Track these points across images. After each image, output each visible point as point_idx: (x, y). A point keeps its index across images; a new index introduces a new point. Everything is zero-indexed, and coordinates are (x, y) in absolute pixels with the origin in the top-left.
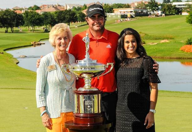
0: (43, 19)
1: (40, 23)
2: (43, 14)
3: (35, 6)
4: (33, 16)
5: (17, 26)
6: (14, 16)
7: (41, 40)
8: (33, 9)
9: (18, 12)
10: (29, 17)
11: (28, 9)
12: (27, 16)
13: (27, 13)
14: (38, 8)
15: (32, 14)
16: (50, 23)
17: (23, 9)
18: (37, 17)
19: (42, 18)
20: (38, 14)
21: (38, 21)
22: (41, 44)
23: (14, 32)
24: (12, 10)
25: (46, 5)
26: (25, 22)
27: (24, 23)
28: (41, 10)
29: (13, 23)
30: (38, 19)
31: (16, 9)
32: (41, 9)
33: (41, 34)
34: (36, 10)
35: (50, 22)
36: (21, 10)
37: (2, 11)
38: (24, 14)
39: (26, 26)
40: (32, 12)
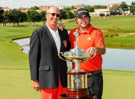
0: (41, 16)
1: (39, 20)
2: (41, 13)
3: (35, 7)
4: (34, 14)
5: (22, 21)
6: (19, 14)
8: (34, 9)
9: (23, 11)
10: (31, 15)
11: (30, 9)
12: (29, 14)
13: (29, 12)
14: (37, 8)
15: (33, 13)
17: (26, 9)
18: (36, 15)
19: (40, 15)
20: (37, 13)
21: (37, 18)
23: (19, 26)
24: (18, 10)
25: (43, 6)
26: (28, 19)
27: (27, 19)
29: (19, 19)
30: (38, 16)
31: (21, 9)
32: (40, 9)
36: (25, 9)
37: (10, 10)
38: (27, 13)
39: (29, 22)
40: (33, 11)
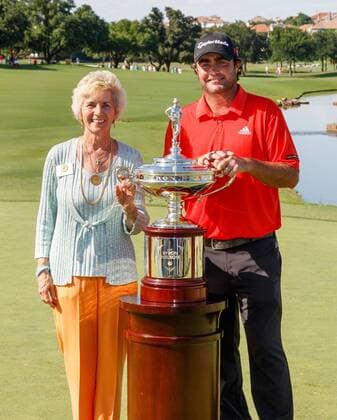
0: (315, 45)
1: (307, 55)
2: (316, 35)
3: (301, 15)
4: (291, 39)
5: (255, 59)
6: (248, 38)
7: (304, 93)
8: (295, 23)
9: (259, 29)
10: (283, 40)
11: (284, 22)
12: (279, 38)
13: (278, 32)
14: (307, 20)
15: (289, 34)
16: (330, 56)
17: (273, 22)
18: (301, 41)
19: (313, 43)
20: (305, 34)
21: (303, 50)
22: (299, 104)
23: (247, 74)
24: (248, 25)
25: (325, 14)
26: (274, 52)
27: (270, 53)
28: (314, 24)
29: (247, 53)
30: (304, 46)
31: (256, 21)
32: (315, 21)
34: (303, 24)
35: (330, 52)
36: (268, 23)
37: (225, 24)
38: (273, 33)
39: (275, 61)
40: (290, 30)
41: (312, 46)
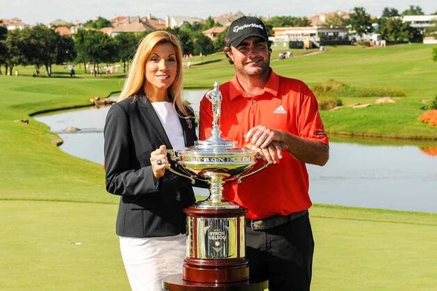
0: (118, 47)
1: (110, 57)
2: (118, 37)
3: (100, 19)
4: (95, 41)
5: (60, 62)
6: (52, 40)
7: (113, 93)
8: (95, 26)
9: (63, 32)
10: (87, 42)
11: (85, 25)
12: (82, 41)
13: (81, 34)
14: (107, 24)
15: (92, 37)
17: (74, 25)
18: (103, 43)
19: (115, 45)
20: (106, 37)
21: (106, 52)
22: (111, 103)
23: (52, 75)
24: (49, 27)
25: (123, 18)
26: (78, 54)
27: (75, 55)
28: (113, 27)
29: (52, 55)
30: (107, 48)
31: (57, 25)
32: (114, 25)
33: (112, 80)
34: (103, 27)
36: (69, 26)
37: (27, 28)
38: (76, 36)
39: (80, 62)
40: (94, 32)
41: (115, 48)
